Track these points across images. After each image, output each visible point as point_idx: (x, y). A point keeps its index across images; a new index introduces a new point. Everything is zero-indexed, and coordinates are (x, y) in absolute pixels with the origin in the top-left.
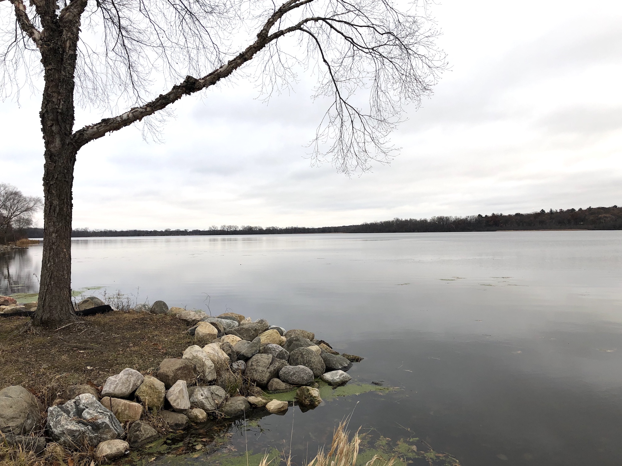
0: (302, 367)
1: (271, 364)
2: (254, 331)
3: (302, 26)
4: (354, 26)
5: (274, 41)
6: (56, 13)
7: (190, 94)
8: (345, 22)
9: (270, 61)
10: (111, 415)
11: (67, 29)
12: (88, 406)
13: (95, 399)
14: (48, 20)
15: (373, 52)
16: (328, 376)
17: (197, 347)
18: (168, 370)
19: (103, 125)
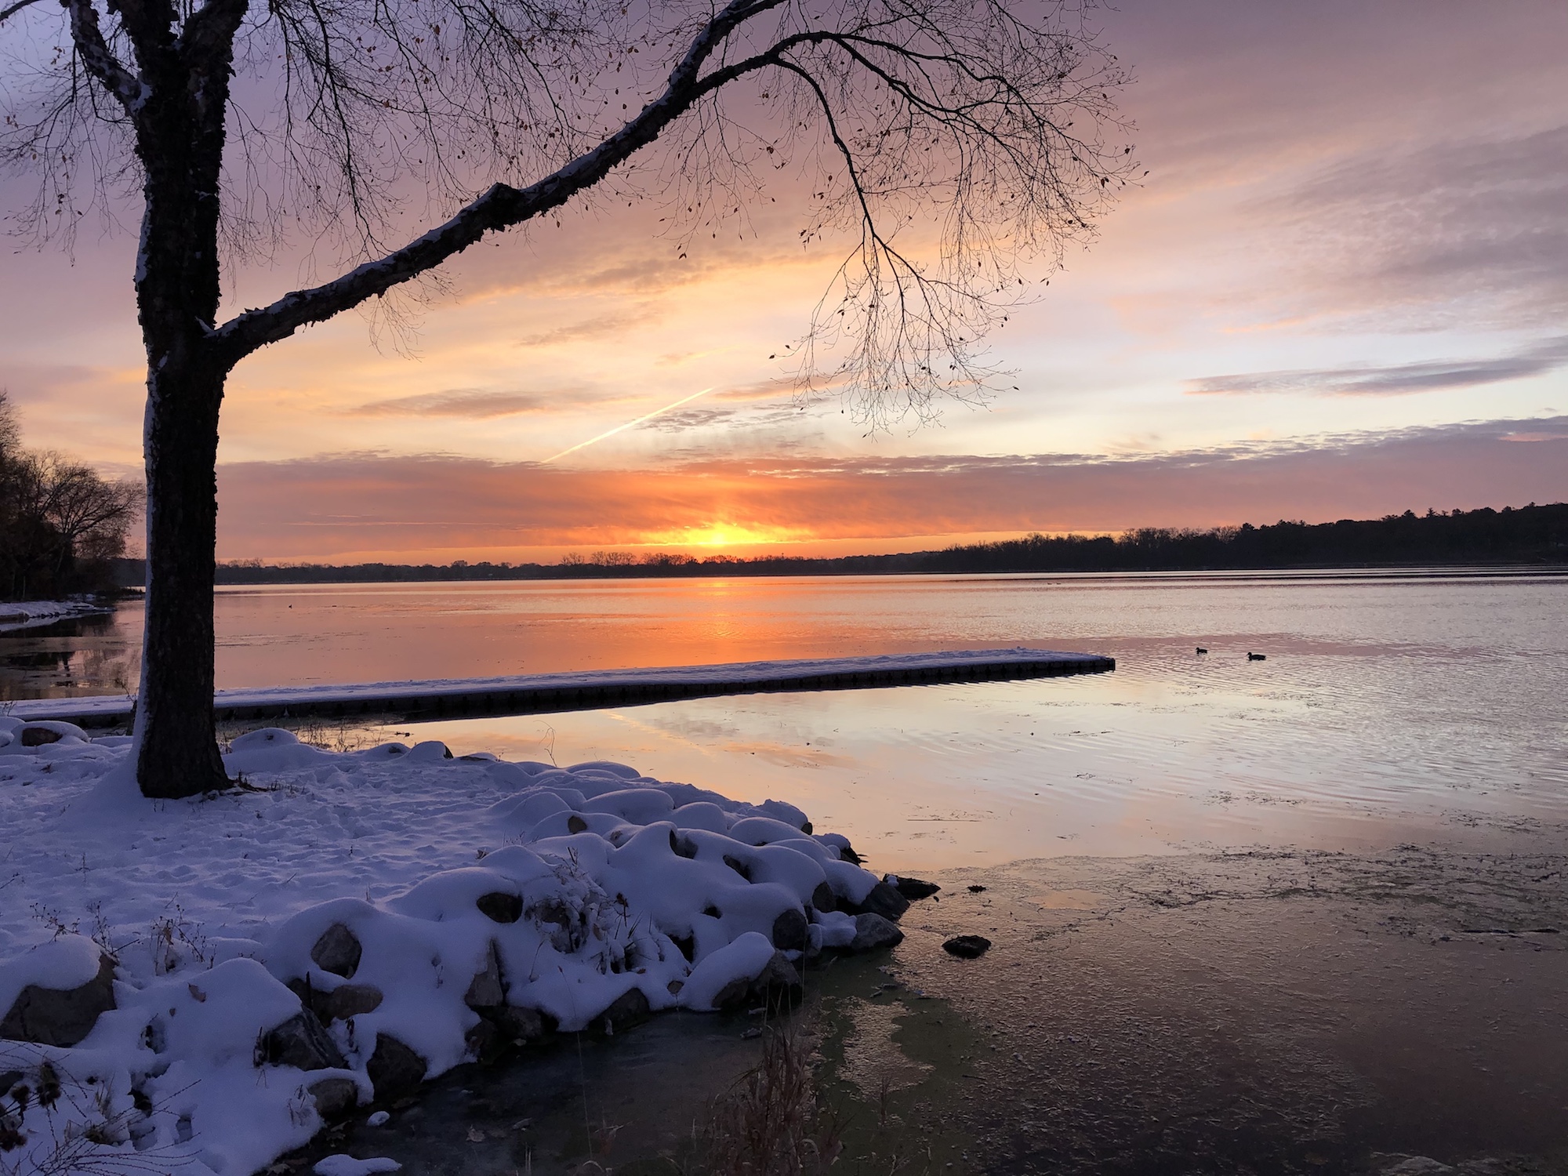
3: (779, 56)
4: (911, 56)
5: (711, 92)
6: (172, 30)
7: (502, 230)
8: (890, 46)
9: (700, 141)
10: (309, 1018)
11: (199, 70)
14: (153, 49)
15: (958, 119)
19: (289, 307)
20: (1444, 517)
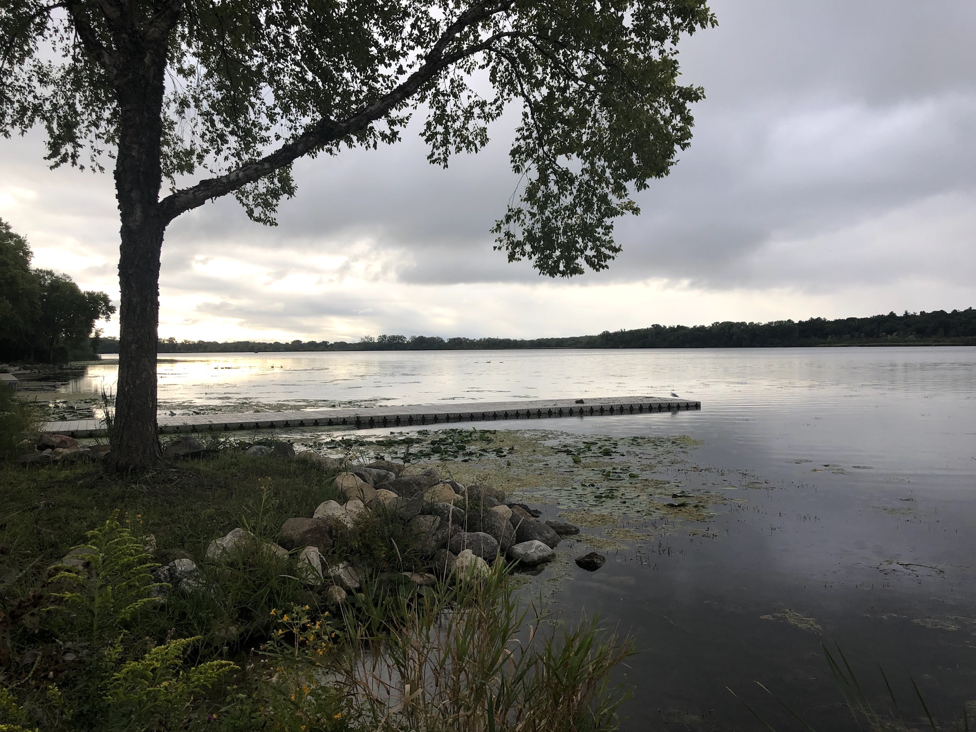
0: (482, 534)
1: (438, 529)
2: (417, 485)
11: (151, 52)
12: (186, 575)
13: (195, 566)
14: (124, 39)
16: (519, 549)
17: (334, 504)
18: (292, 533)
19: (202, 189)
20: (914, 316)
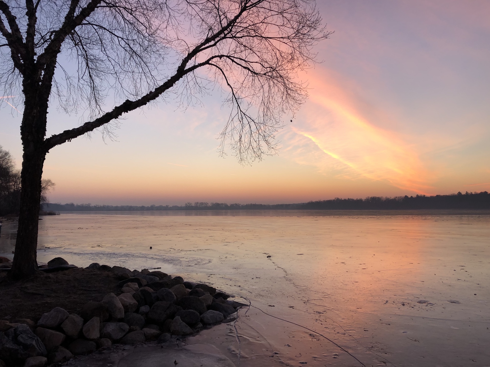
0: (192, 311)
1: (168, 308)
3: (210, 62)
4: (248, 62)
7: (127, 112)
10: (38, 339)
12: (22, 332)
13: (28, 328)
18: (88, 310)
19: (64, 135)
